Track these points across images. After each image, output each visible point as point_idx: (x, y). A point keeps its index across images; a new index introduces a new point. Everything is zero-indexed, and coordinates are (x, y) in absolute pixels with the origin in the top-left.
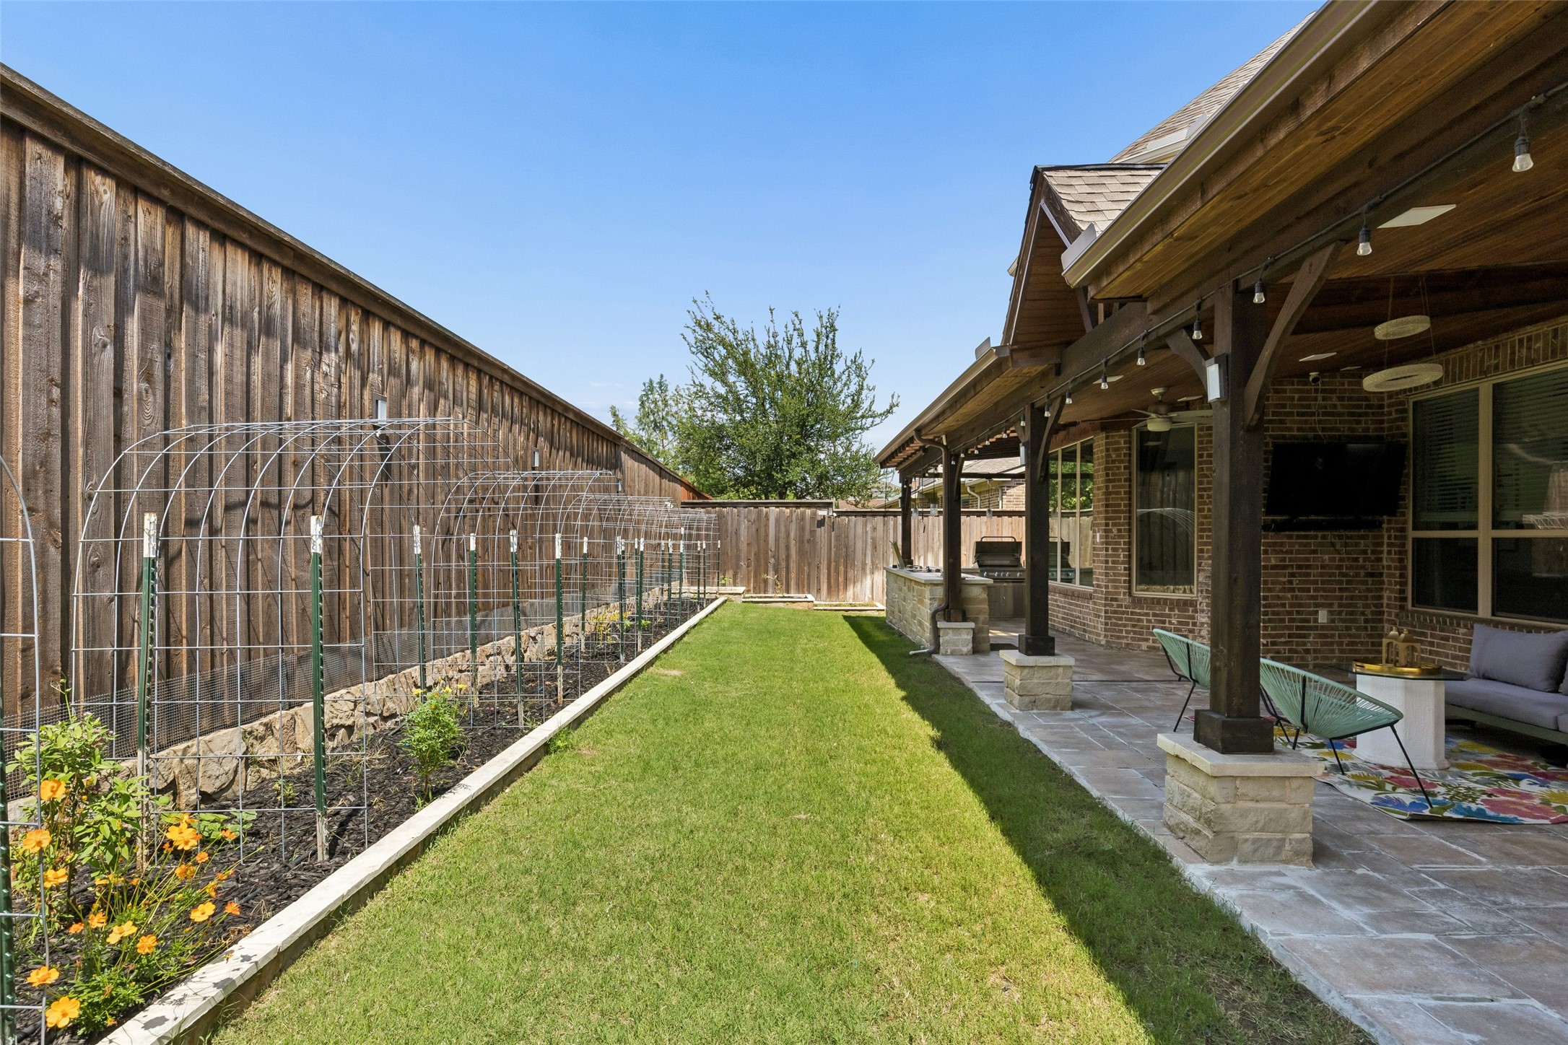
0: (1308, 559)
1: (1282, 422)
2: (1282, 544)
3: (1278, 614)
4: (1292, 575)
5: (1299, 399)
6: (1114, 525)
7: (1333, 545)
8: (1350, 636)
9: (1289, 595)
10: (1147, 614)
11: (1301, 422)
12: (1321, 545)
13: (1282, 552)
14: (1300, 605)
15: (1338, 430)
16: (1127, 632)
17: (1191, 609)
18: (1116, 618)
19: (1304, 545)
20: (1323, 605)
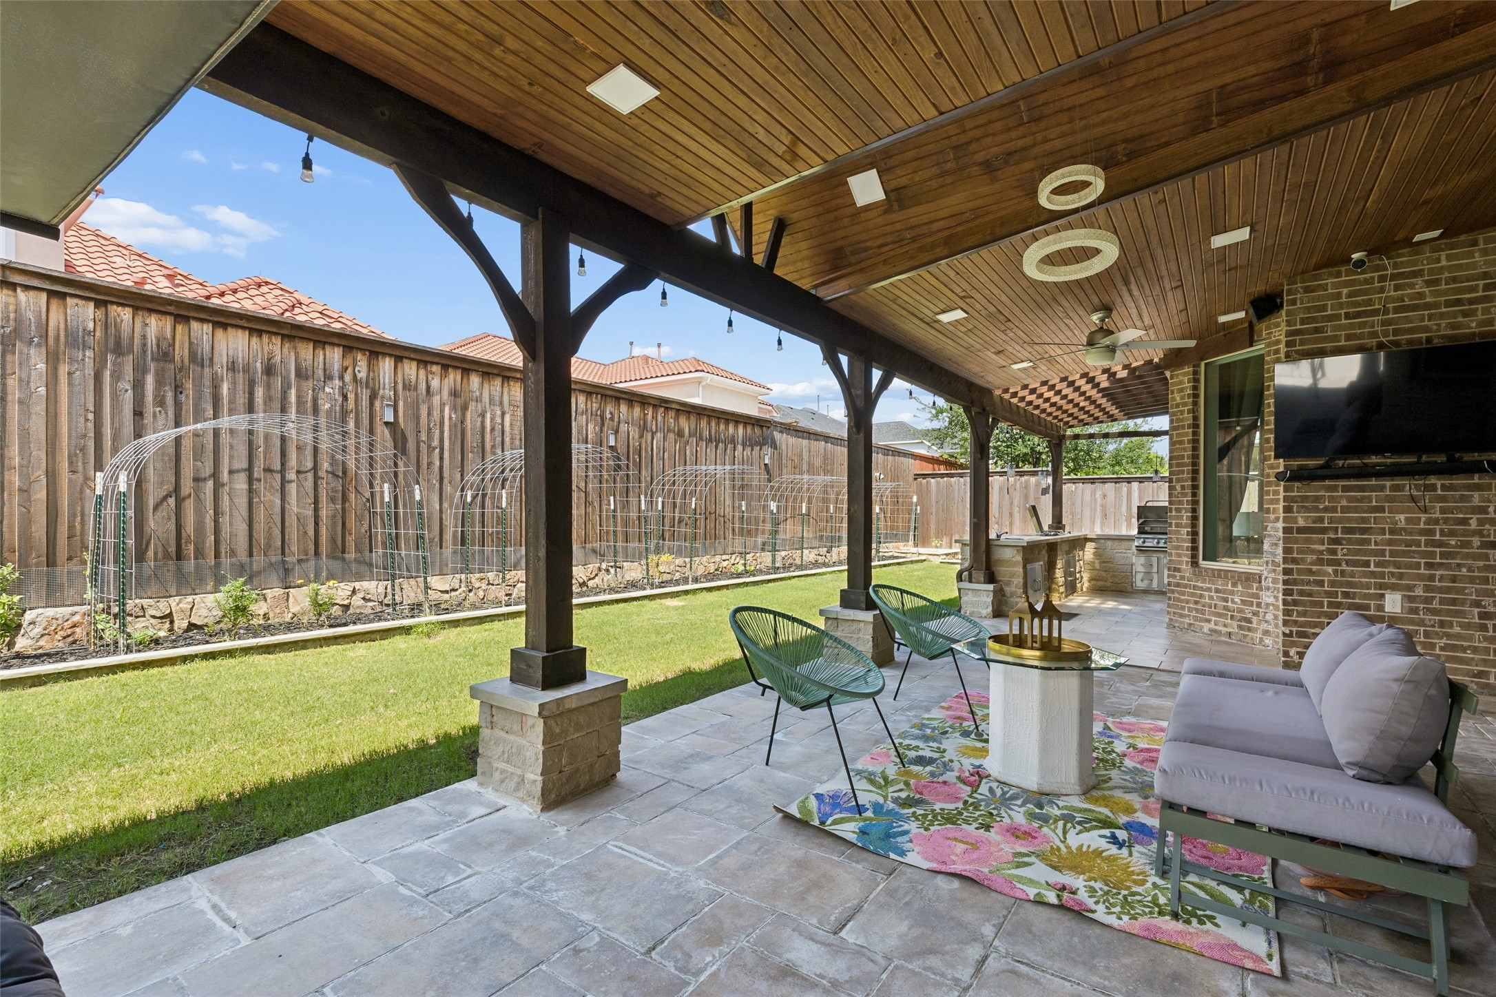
0: (1364, 520)
1: (1317, 330)
2: (1317, 499)
3: (1310, 594)
4: (1337, 541)
5: (1350, 295)
6: (1178, 480)
7: (1413, 499)
8: (1449, 636)
9: (1330, 569)
10: (1209, 589)
11: (1352, 326)
12: (1390, 499)
13: (1317, 510)
14: (1350, 584)
15: (1426, 329)
16: (1190, 610)
17: (1255, 585)
18: (1179, 593)
19: (1361, 500)
20: (1394, 588)
